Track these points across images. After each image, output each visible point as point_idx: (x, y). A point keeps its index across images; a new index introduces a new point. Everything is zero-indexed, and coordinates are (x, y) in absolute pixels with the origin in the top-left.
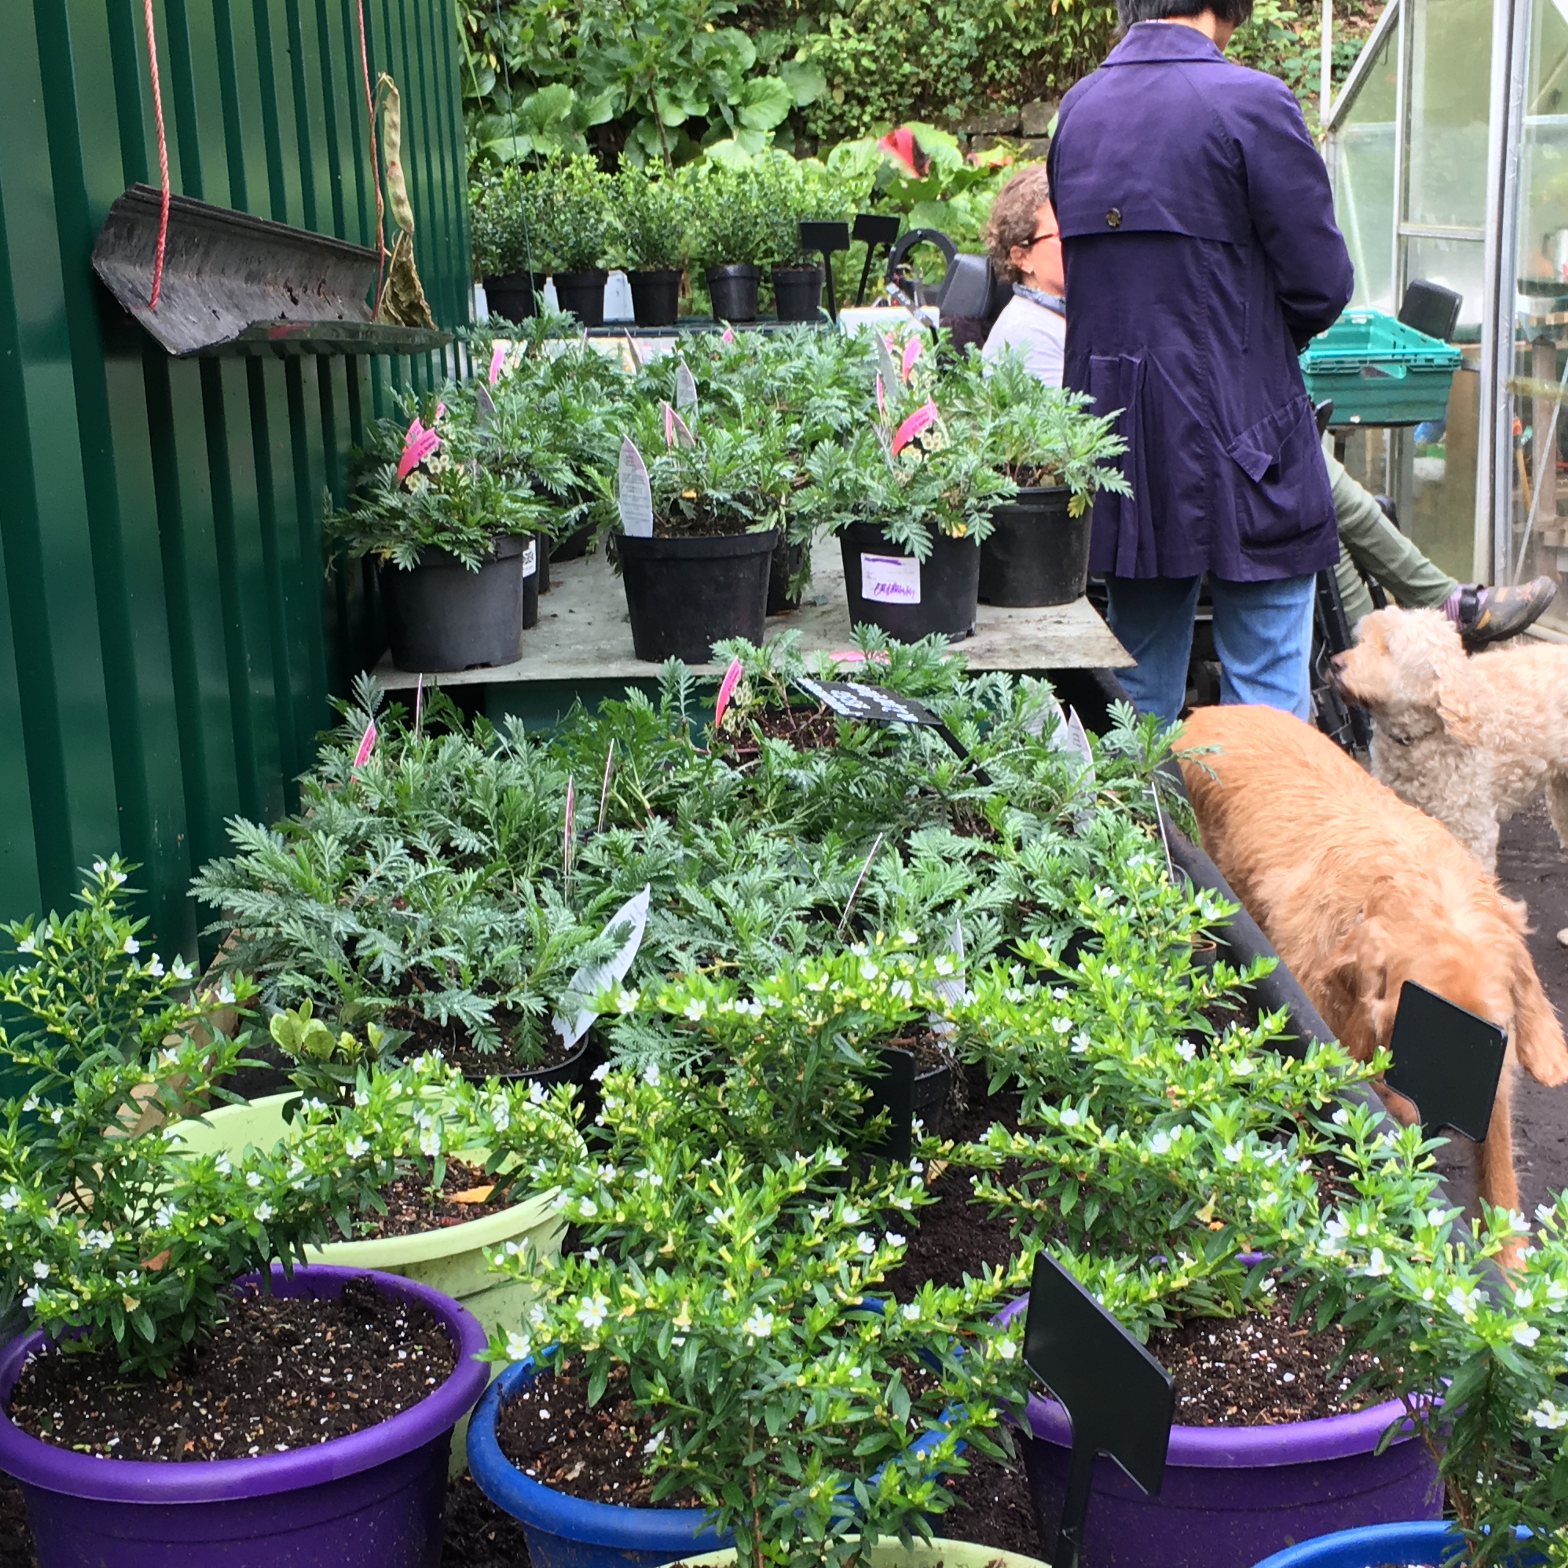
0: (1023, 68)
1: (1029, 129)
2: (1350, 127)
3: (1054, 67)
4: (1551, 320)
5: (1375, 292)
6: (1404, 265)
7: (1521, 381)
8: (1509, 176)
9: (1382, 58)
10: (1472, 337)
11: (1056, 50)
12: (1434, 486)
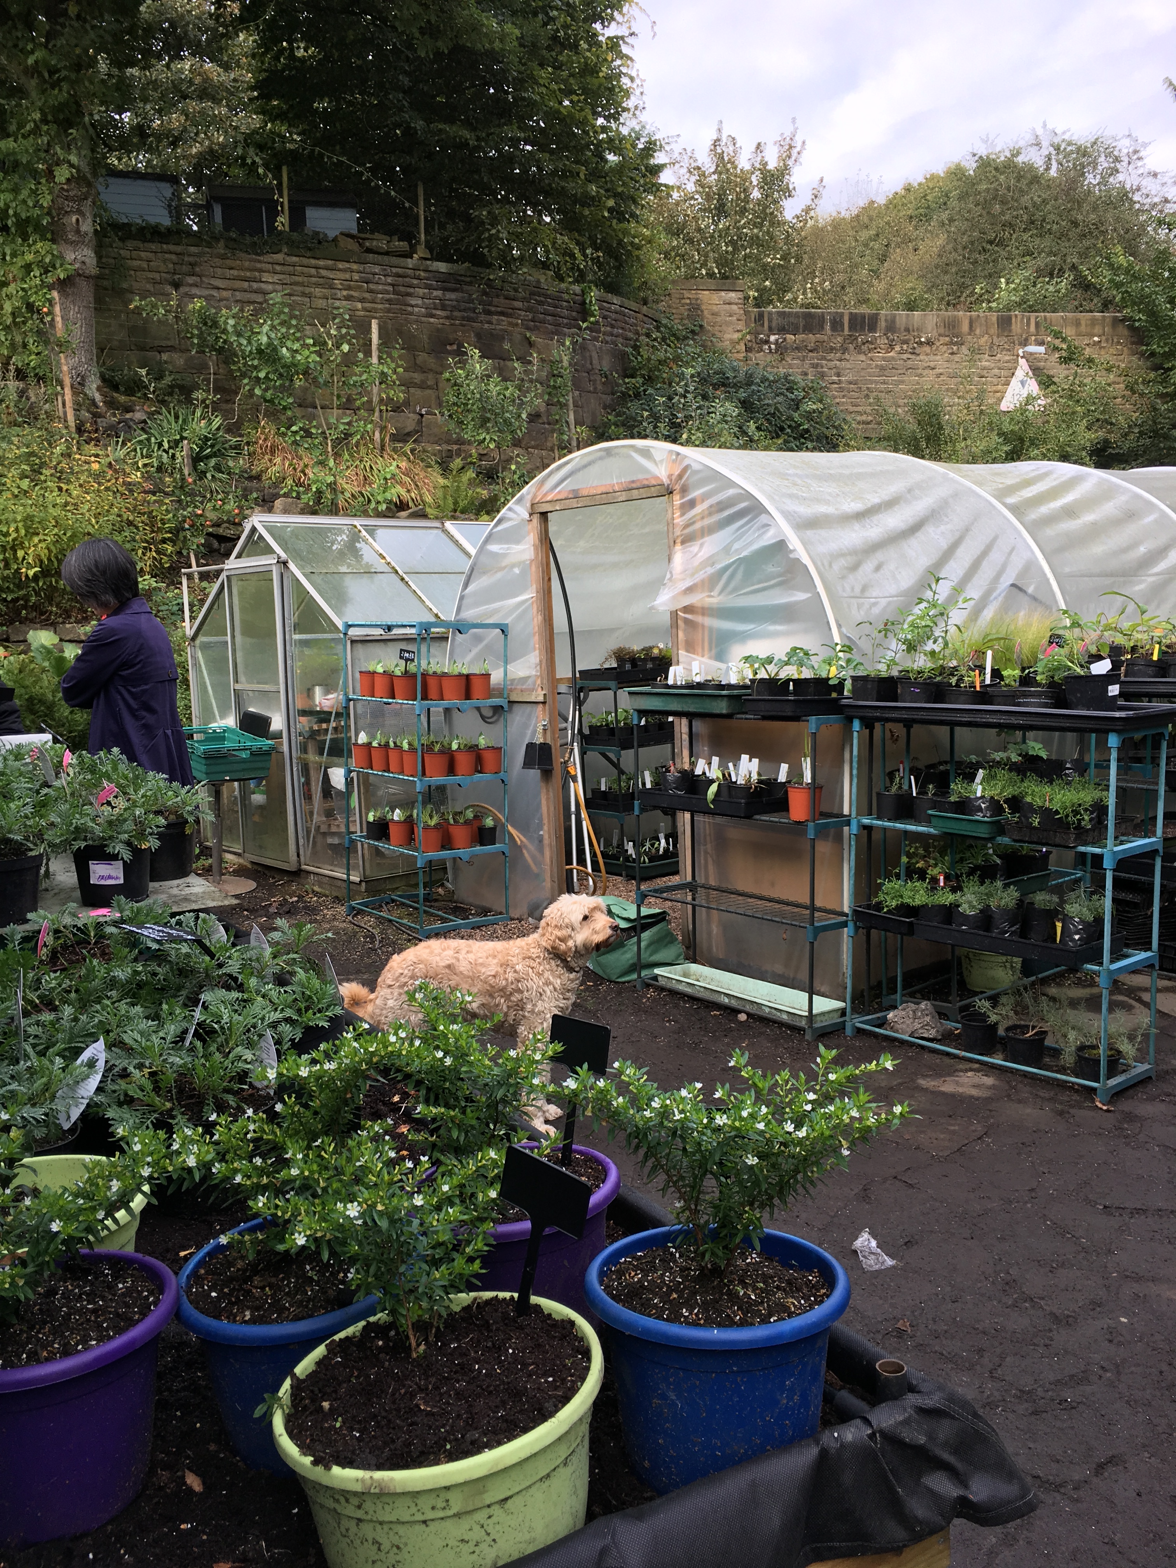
0: (7, 607)
1: (13, 638)
2: (201, 639)
3: (25, 607)
4: (316, 727)
5: (223, 716)
6: (238, 704)
7: (304, 756)
8: (289, 662)
9: (216, 607)
10: (278, 735)
11: (26, 598)
12: (261, 807)
